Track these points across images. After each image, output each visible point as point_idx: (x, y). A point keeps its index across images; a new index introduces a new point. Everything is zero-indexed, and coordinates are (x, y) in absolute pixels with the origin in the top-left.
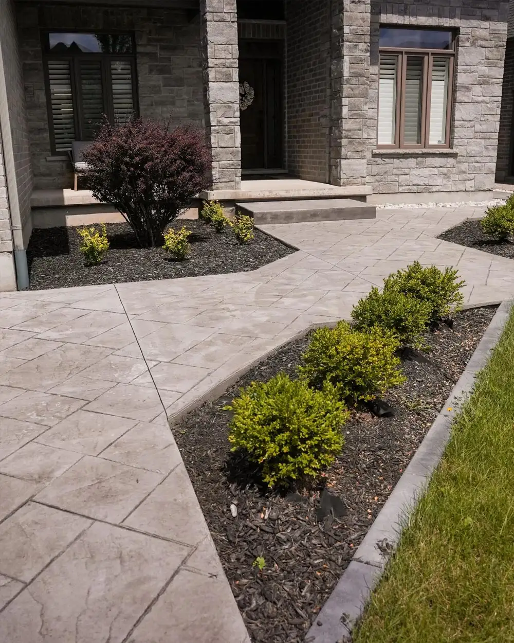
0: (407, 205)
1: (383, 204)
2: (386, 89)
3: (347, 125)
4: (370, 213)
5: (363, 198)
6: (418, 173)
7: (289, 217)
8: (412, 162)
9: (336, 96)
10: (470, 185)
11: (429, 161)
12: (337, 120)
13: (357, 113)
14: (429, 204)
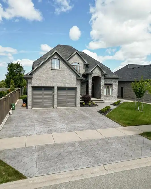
0: (107, 101)
1: (105, 101)
2: (105, 89)
3: (101, 94)
4: (104, 102)
5: (103, 101)
6: (109, 98)
7: (98, 102)
8: (108, 97)
9: (100, 91)
10: (114, 99)
11: (110, 97)
12: (100, 93)
13: (102, 92)
14: (110, 101)
